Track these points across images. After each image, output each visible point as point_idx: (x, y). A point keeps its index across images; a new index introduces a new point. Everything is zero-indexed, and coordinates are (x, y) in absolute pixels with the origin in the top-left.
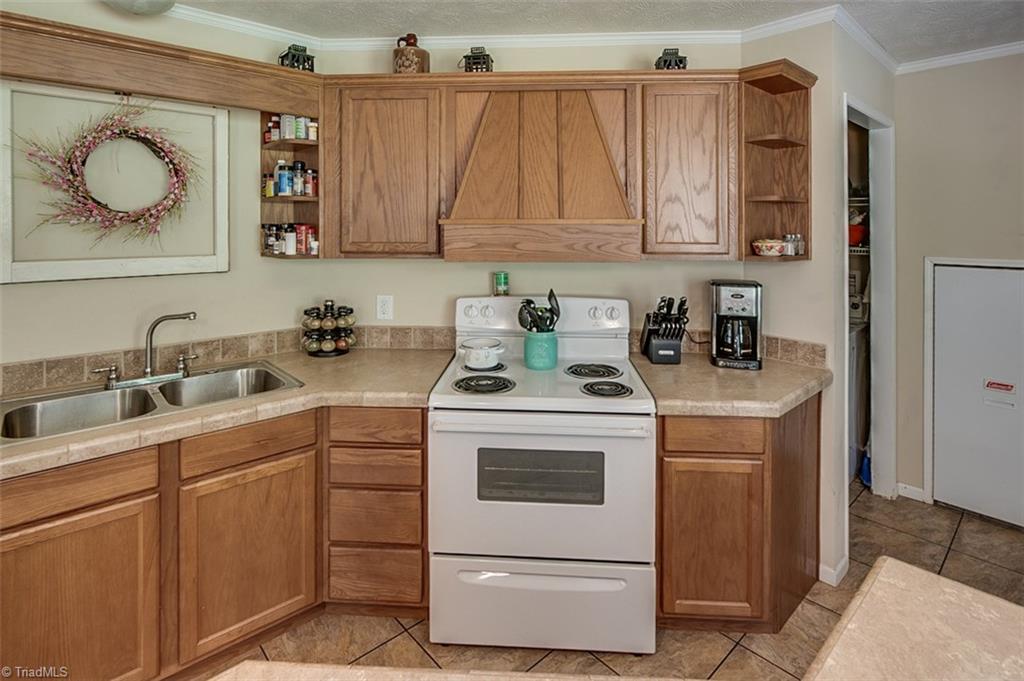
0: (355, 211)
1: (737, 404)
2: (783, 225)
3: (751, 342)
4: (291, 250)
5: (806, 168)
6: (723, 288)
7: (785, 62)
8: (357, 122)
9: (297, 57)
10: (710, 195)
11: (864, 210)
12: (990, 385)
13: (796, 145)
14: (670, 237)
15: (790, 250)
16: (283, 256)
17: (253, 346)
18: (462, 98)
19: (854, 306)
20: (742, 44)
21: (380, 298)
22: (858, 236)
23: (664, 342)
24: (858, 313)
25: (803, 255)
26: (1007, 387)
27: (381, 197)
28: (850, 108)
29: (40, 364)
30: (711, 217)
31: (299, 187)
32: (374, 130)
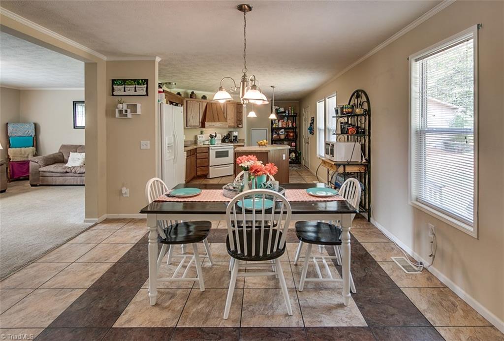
0: (189, 120)
6: (234, 132)
8: (189, 106)
9: (179, 94)
10: (234, 119)
14: (229, 125)
15: (241, 127)
18: (203, 103)
27: (193, 118)
30: (234, 122)
32: (192, 107)
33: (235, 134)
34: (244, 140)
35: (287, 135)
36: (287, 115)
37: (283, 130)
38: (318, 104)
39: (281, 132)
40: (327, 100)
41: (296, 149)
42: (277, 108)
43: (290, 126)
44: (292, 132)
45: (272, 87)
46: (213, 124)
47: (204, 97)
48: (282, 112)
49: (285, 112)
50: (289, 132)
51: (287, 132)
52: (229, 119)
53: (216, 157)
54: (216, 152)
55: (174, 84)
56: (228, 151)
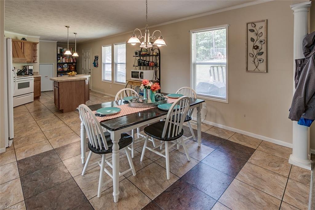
6: (29, 66)
12: (45, 77)
23: (23, 73)
33: (30, 68)
35: (69, 68)
37: (66, 65)
38: (103, 48)
39: (65, 66)
40: (115, 46)
43: (72, 61)
44: (73, 66)
45: (74, 33)
50: (71, 66)
51: (69, 66)
52: (27, 56)
53: (19, 88)
54: (18, 84)
56: (29, 82)
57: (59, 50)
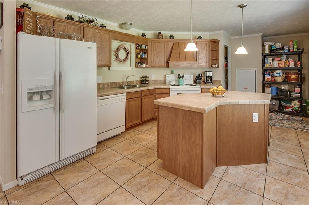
0: (153, 60)
1: (211, 86)
2: (215, 63)
3: (211, 80)
4: (144, 66)
5: (219, 54)
6: (207, 72)
7: (216, 39)
8: (154, 46)
9: (144, 35)
10: (206, 58)
11: (227, 61)
12: (245, 88)
13: (217, 51)
14: (200, 64)
15: (217, 66)
16: (142, 67)
17: (135, 82)
18: (170, 43)
19: (225, 78)
20: (209, 35)
21: (152, 75)
22: (226, 66)
23: (199, 81)
24: (226, 79)
25: (218, 67)
26: (247, 88)
27: (158, 58)
28: (225, 45)
29: (113, 83)
30: (206, 61)
31: (145, 56)
32: (156, 47)
33: (209, 74)
34: (220, 81)
35: (286, 78)
36: (286, 51)
37: (279, 71)
39: (277, 74)
41: (301, 96)
42: (271, 43)
43: (292, 65)
44: (295, 74)
46: (179, 63)
47: (172, 37)
48: (279, 49)
49: (283, 48)
50: (289, 73)
51: (286, 73)
52: (200, 59)
55: (129, 23)
57: (267, 48)
